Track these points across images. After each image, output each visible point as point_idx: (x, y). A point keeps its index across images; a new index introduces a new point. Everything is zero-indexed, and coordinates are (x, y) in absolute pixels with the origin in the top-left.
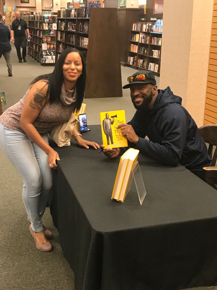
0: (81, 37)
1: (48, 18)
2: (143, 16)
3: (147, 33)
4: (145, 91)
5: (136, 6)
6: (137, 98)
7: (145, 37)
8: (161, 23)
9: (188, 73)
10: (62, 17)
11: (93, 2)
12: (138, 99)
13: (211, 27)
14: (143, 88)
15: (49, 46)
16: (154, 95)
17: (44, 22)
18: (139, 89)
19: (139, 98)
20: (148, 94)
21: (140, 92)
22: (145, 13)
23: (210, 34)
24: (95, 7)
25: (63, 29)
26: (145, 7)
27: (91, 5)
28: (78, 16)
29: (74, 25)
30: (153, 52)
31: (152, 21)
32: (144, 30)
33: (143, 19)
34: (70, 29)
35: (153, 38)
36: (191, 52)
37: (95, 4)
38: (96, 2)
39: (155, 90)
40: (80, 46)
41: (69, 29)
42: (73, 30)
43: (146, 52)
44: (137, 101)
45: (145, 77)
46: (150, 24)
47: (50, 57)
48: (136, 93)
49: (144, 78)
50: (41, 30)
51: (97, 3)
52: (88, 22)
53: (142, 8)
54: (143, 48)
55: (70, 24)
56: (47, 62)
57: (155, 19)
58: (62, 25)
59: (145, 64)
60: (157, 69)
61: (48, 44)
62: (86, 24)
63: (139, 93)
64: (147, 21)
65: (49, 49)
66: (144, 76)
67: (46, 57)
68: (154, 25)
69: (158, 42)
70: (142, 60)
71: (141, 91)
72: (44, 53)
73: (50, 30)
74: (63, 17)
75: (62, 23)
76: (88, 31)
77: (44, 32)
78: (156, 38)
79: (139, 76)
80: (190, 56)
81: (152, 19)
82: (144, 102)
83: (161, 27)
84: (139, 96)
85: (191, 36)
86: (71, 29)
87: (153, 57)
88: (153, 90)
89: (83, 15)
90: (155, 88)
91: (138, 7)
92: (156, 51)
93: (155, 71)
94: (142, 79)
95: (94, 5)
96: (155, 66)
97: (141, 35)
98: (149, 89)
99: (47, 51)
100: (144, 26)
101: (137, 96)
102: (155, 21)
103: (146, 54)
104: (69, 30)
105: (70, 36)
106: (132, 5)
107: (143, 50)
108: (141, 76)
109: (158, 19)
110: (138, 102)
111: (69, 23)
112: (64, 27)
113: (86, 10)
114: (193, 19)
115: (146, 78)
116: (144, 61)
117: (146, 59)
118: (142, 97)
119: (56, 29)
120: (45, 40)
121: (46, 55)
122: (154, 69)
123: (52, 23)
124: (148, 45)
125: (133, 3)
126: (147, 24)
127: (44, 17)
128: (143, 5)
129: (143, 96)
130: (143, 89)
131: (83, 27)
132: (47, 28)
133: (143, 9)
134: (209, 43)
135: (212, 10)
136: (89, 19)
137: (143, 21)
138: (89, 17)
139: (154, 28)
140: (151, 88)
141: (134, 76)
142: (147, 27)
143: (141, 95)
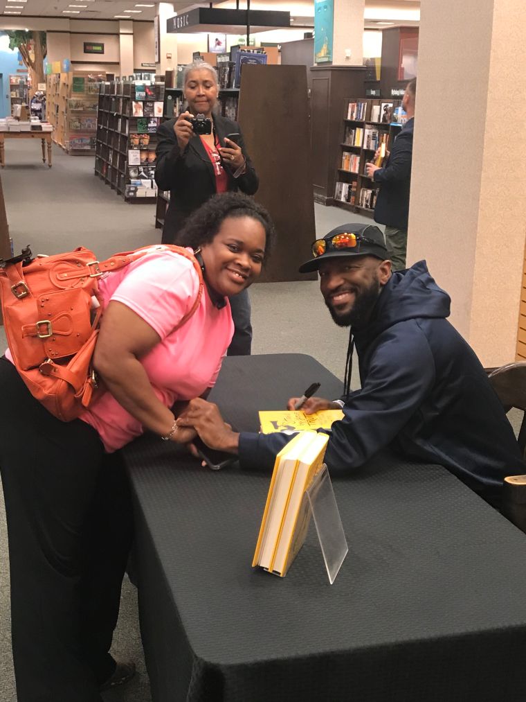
1: (144, 88)
2: (373, 84)
3: (382, 127)
4: (358, 275)
5: (356, 62)
6: (338, 295)
7: (377, 135)
9: (477, 225)
10: (175, 87)
11: (249, 51)
12: (341, 298)
14: (350, 267)
15: (144, 157)
17: (134, 99)
18: (342, 271)
19: (344, 296)
20: (368, 283)
21: (346, 280)
22: (378, 79)
24: (252, 62)
26: (378, 64)
27: (242, 57)
31: (396, 97)
32: (375, 120)
33: (373, 93)
36: (483, 175)
37: (253, 57)
38: (256, 51)
39: (386, 274)
44: (337, 303)
45: (357, 240)
46: (391, 105)
47: (147, 183)
48: (335, 282)
49: (354, 244)
50: (128, 118)
51: (258, 52)
52: (235, 99)
53: (370, 65)
56: (140, 194)
58: (175, 106)
61: (142, 151)
62: (231, 104)
63: (342, 282)
64: (383, 96)
65: (145, 164)
66: (353, 236)
67: (138, 181)
68: (398, 106)
70: (370, 192)
71: (347, 276)
72: (132, 174)
73: (147, 119)
75: (175, 102)
77: (135, 121)
79: (340, 238)
80: (482, 183)
81: (394, 92)
84: (343, 290)
85: (483, 135)
88: (380, 272)
89: (224, 82)
90: (386, 267)
91: (361, 64)
94: (349, 246)
95: (252, 59)
97: (367, 131)
98: (368, 269)
99: (141, 169)
100: (376, 109)
101: (337, 290)
106: (348, 58)
108: (345, 237)
110: (342, 306)
113: (230, 71)
114: (488, 92)
115: (357, 243)
116: (373, 194)
119: (161, 115)
120: (136, 141)
123: (153, 102)
125: (348, 52)
126: (383, 105)
127: (134, 86)
128: (373, 60)
129: (354, 288)
130: (352, 271)
131: (224, 110)
132: (141, 114)
133: (373, 69)
136: (238, 92)
137: (372, 97)
138: (238, 87)
139: (399, 113)
140: (375, 268)
141: (328, 240)
142: (383, 112)
143: (348, 286)
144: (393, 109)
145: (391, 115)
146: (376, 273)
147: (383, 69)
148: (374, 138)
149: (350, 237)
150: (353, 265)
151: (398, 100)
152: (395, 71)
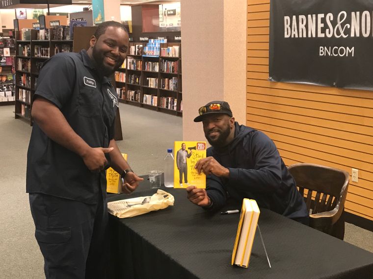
4: (221, 123)
7: (135, 62)
8: (155, 44)
10: (23, 39)
11: (76, 20)
12: (213, 134)
13: (245, 48)
14: (218, 120)
16: (231, 128)
19: (215, 133)
20: (225, 127)
22: (131, 32)
23: (246, 56)
24: (79, 25)
25: (26, 55)
26: (130, 24)
27: (73, 23)
28: (52, 36)
29: (45, 50)
30: (148, 80)
31: (142, 41)
32: (133, 54)
35: (146, 63)
37: (79, 23)
38: (80, 20)
41: (36, 54)
42: (44, 57)
43: (137, 81)
46: (141, 46)
47: (2, 94)
49: (219, 109)
52: (69, 46)
53: (125, 24)
54: (133, 76)
55: (38, 49)
57: (147, 39)
58: (24, 50)
59: (138, 96)
60: (156, 102)
62: (66, 48)
63: (214, 126)
64: (135, 41)
66: (219, 105)
68: (146, 46)
69: (153, 68)
70: (133, 92)
71: (217, 124)
74: (26, 40)
75: (24, 48)
78: (150, 62)
81: (141, 39)
83: (156, 48)
86: (39, 55)
87: (149, 86)
88: (230, 122)
89: (60, 36)
90: (233, 120)
92: (153, 79)
93: (154, 105)
96: (152, 98)
97: (129, 60)
98: (225, 121)
100: (133, 48)
101: (212, 130)
102: (147, 42)
103: (138, 84)
104: (36, 56)
105: (40, 65)
107: (133, 78)
109: (150, 38)
110: (214, 137)
111: (36, 47)
112: (28, 53)
113: (64, 31)
115: (221, 108)
116: (136, 93)
117: (139, 89)
118: (218, 131)
119: (9, 55)
122: (152, 102)
123: (3, 48)
124: (140, 71)
125: (113, 19)
126: (137, 46)
128: (127, 22)
129: (219, 129)
130: (219, 122)
133: (128, 26)
134: (245, 67)
135: (245, 28)
136: (72, 42)
138: (72, 39)
139: (147, 50)
140: (228, 120)
141: (207, 106)
142: (137, 50)
143: (217, 128)
144: (143, 48)
145: (142, 51)
146: (228, 122)
147: (133, 27)
148: (133, 63)
149: (217, 106)
151: (145, 43)
152: (141, 27)
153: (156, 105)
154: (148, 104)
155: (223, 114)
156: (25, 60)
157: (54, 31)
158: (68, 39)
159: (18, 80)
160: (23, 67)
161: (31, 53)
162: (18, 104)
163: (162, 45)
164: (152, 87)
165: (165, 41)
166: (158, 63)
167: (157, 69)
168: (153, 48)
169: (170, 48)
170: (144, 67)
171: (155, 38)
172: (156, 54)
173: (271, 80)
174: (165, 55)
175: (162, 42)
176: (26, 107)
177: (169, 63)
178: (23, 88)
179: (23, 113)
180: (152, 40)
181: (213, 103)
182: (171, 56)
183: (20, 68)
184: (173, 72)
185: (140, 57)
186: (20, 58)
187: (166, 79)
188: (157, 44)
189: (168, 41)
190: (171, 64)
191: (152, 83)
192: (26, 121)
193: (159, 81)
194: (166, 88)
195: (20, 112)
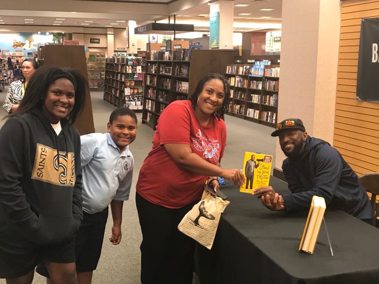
0: (177, 81)
1: (132, 60)
2: (239, 58)
3: (244, 77)
4: (295, 137)
5: (230, 47)
7: (242, 80)
8: (260, 66)
10: (152, 59)
11: (194, 44)
12: (288, 146)
13: (336, 70)
15: (132, 91)
16: (304, 142)
17: (127, 64)
18: (289, 135)
19: (290, 145)
21: (290, 139)
22: (241, 54)
23: (336, 77)
24: (196, 49)
25: (153, 73)
27: (192, 47)
28: (174, 58)
29: (168, 69)
30: (252, 96)
31: (250, 63)
32: (241, 73)
33: (238, 61)
34: (163, 72)
35: (251, 82)
37: (197, 47)
38: (198, 44)
40: (177, 90)
42: (167, 74)
43: (243, 97)
44: (287, 148)
46: (248, 67)
47: (133, 103)
48: (286, 139)
49: (293, 125)
50: (124, 74)
52: (187, 65)
53: (236, 49)
54: (240, 92)
55: (163, 68)
57: (253, 61)
58: (152, 68)
59: (243, 110)
60: (258, 116)
61: (131, 88)
62: (185, 67)
64: (244, 63)
65: (133, 95)
66: (293, 122)
67: (129, 102)
68: (252, 67)
69: (257, 86)
70: (239, 106)
71: (291, 137)
72: (127, 99)
73: (134, 74)
74: (154, 60)
75: (152, 66)
76: (188, 75)
77: (127, 75)
78: (255, 81)
80: (315, 100)
81: (249, 61)
82: (295, 148)
83: (261, 69)
85: (316, 80)
87: (253, 102)
88: (303, 136)
89: (180, 57)
90: (305, 134)
91: (232, 48)
92: (256, 95)
93: (255, 118)
96: (254, 112)
97: (237, 79)
98: (299, 135)
99: (131, 97)
100: (241, 69)
101: (287, 143)
102: (254, 63)
103: (244, 99)
104: (161, 73)
105: (164, 81)
106: (226, 46)
107: (239, 95)
109: (256, 60)
111: (161, 66)
112: (155, 70)
113: (184, 53)
114: (318, 62)
115: (295, 124)
116: (240, 107)
117: (244, 104)
118: (293, 143)
119: (140, 72)
120: (128, 84)
121: (129, 101)
122: (254, 115)
123: (136, 66)
124: (246, 89)
125: (226, 43)
126: (245, 67)
127: (127, 59)
128: (238, 46)
130: (293, 135)
131: (180, 70)
132: (130, 72)
133: (238, 51)
134: (336, 87)
135: (338, 53)
136: (190, 62)
137: (238, 63)
138: (190, 60)
139: (253, 70)
140: (301, 135)
141: (283, 123)
142: (244, 70)
143: (291, 141)
144: (250, 69)
145: (248, 71)
147: (242, 50)
148: (240, 81)
149: (291, 122)
150: (293, 133)
151: (252, 65)
152: (249, 51)
153: (257, 118)
154: (250, 116)
155: (296, 129)
156: (152, 76)
157: (176, 53)
158: (187, 59)
159: (146, 92)
160: (150, 82)
161: (158, 71)
162: (145, 112)
163: (266, 67)
164: (255, 102)
165: (269, 63)
166: (261, 82)
167: (260, 87)
168: (258, 69)
169: (273, 69)
170: (249, 85)
171: (260, 61)
172: (260, 74)
173: (358, 99)
174: (268, 75)
175: (266, 64)
176: (151, 115)
177: (271, 82)
178: (149, 99)
179: (148, 119)
180: (258, 62)
181: (288, 120)
182: (273, 76)
183: (148, 83)
184: (274, 90)
185: (246, 77)
186: (149, 74)
187: (268, 96)
188: (262, 65)
189: (271, 63)
190: (273, 83)
191: (256, 99)
192: (150, 126)
193: (262, 98)
194: (267, 104)
195: (146, 119)
